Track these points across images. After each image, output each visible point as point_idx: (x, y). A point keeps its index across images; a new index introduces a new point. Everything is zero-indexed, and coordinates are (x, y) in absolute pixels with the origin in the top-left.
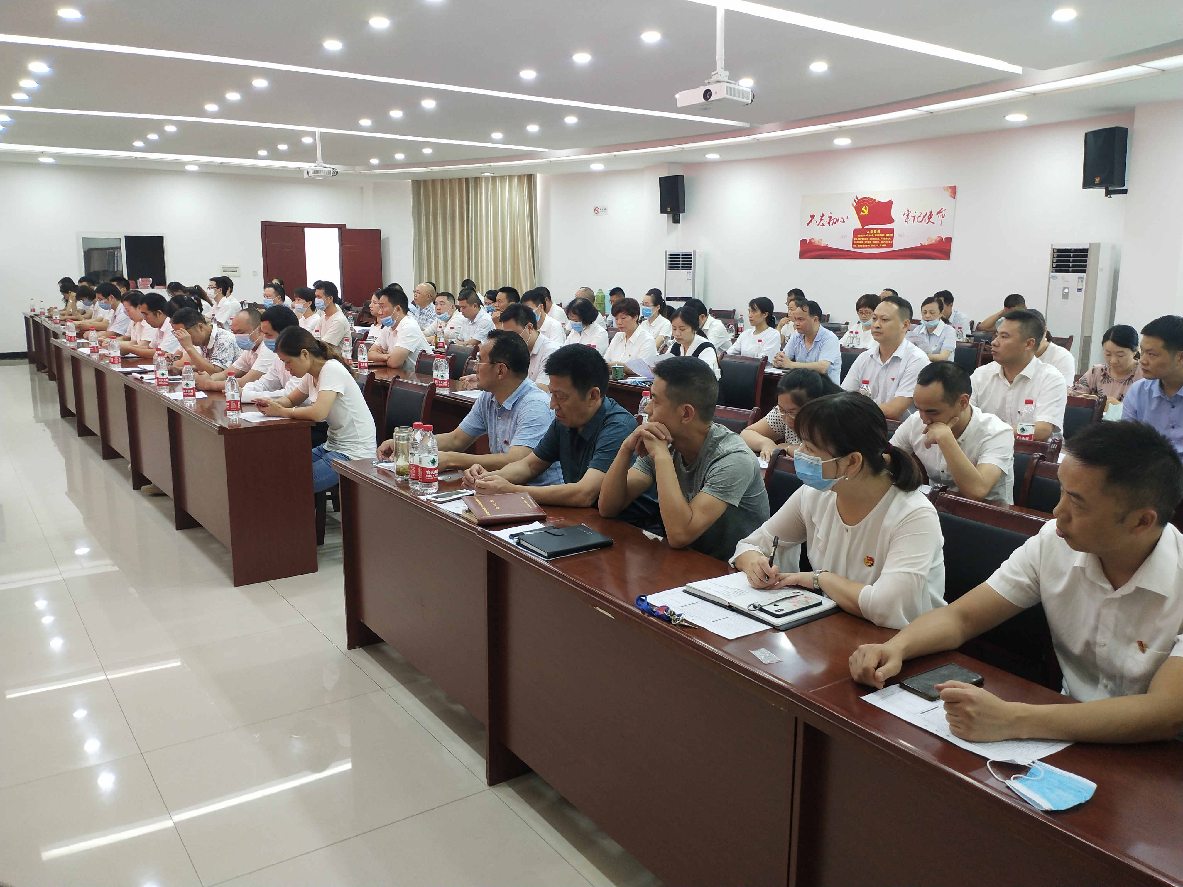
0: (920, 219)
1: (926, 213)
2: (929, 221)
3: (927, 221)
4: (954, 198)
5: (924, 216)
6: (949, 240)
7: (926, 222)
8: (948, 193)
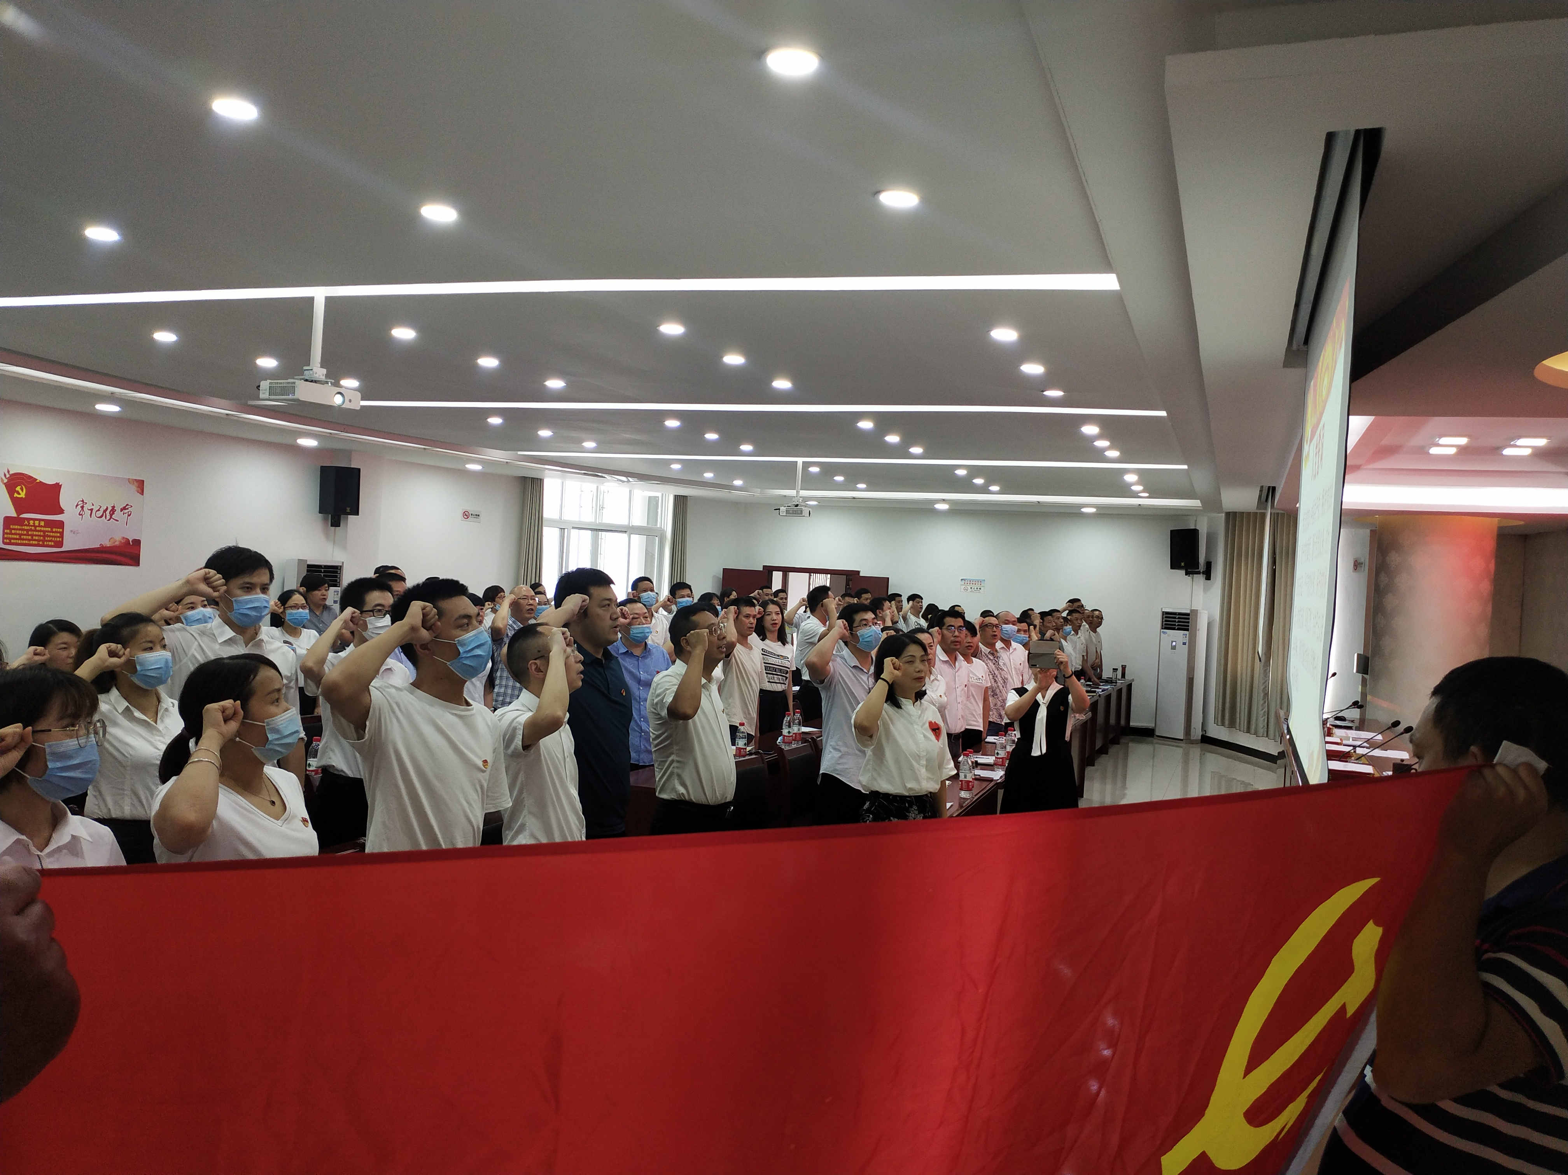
0: (100, 513)
1: (107, 508)
2: (111, 517)
3: (108, 517)
4: (142, 493)
5: (105, 511)
6: (137, 543)
7: (107, 519)
8: (134, 488)
